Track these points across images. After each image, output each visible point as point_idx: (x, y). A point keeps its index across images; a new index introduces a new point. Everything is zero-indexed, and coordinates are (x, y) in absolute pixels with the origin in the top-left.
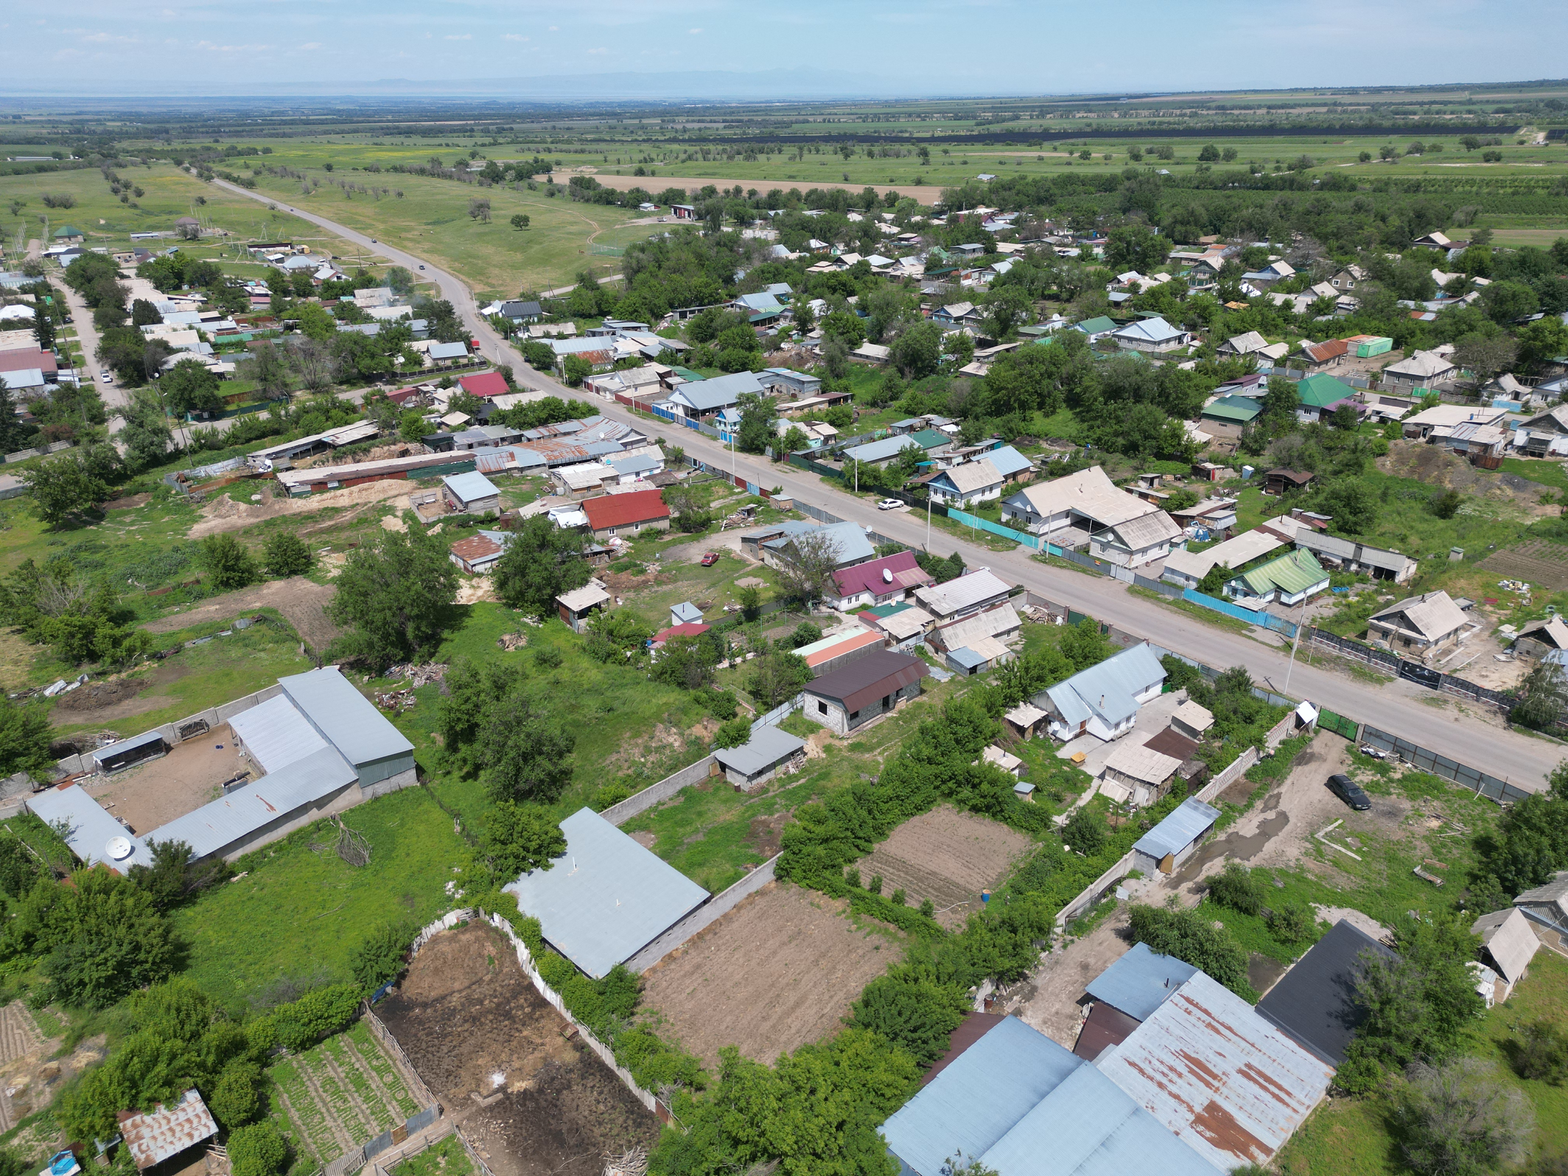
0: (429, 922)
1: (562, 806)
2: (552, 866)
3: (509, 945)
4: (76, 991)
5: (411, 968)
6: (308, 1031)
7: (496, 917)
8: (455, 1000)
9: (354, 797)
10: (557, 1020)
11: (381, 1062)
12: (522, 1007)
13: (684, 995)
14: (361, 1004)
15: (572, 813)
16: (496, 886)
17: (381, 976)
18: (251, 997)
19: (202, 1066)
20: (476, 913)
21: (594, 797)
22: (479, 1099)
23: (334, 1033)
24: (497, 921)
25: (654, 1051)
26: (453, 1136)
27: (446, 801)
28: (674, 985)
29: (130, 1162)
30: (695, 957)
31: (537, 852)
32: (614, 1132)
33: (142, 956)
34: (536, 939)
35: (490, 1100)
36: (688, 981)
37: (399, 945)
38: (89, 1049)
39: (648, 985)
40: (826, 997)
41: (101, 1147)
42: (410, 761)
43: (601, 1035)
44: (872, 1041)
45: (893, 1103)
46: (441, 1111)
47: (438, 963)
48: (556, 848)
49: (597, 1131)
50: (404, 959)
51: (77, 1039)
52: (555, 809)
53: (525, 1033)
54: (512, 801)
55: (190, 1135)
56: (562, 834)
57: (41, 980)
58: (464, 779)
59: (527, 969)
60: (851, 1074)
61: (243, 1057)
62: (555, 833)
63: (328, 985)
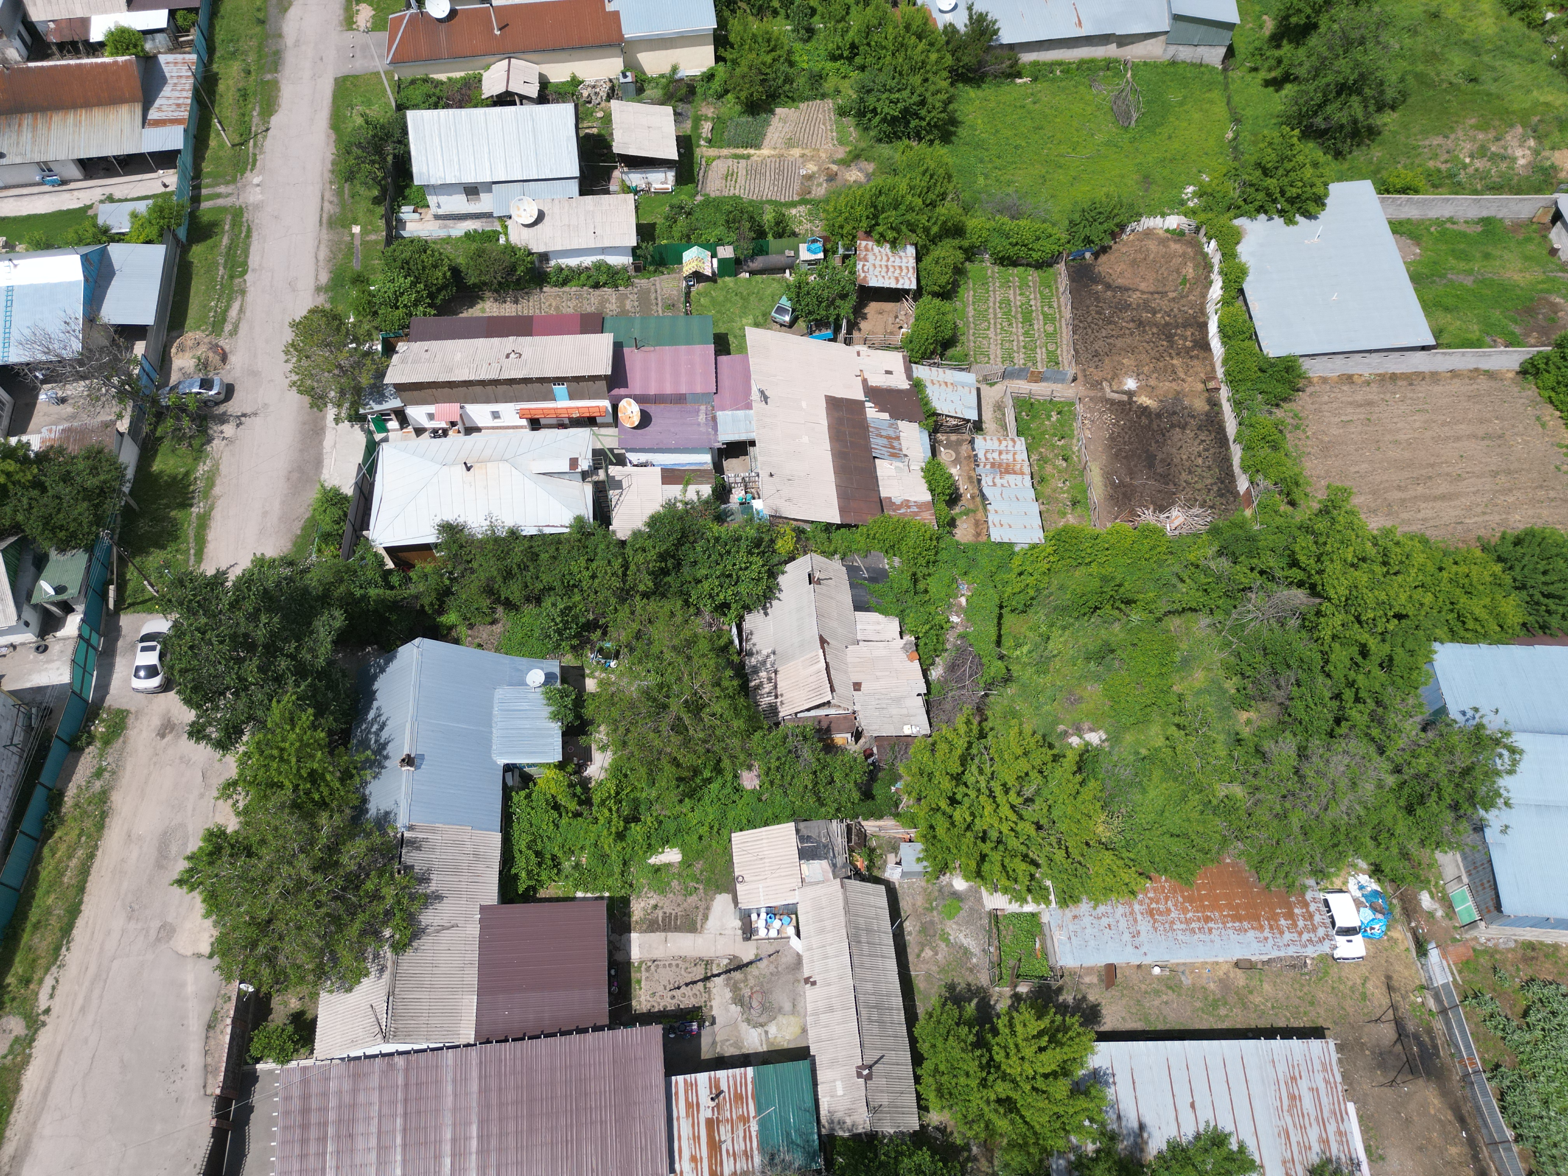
0: (1152, 214)
1: (1346, 166)
2: (1296, 223)
3: (1207, 277)
4: (869, 116)
5: (1115, 247)
6: (1012, 251)
7: (1213, 243)
8: (1134, 298)
9: (1154, 50)
10: (1209, 368)
11: (1051, 311)
12: (1185, 338)
13: (1337, 420)
14: (1060, 253)
15: (1352, 178)
16: (1231, 214)
17: (1088, 241)
18: (984, 196)
19: (926, 230)
20: (1197, 230)
21: (1384, 174)
22: (1108, 390)
23: (1028, 265)
24: (1211, 248)
25: (1275, 448)
26: (1072, 404)
27: (1236, 99)
28: (1334, 405)
29: (853, 273)
30: (1373, 393)
31: (1291, 201)
32: (1197, 486)
33: (923, 113)
34: (1236, 285)
35: (1116, 396)
36: (1350, 410)
37: (1117, 220)
38: (860, 170)
39: (1309, 390)
40: (1479, 510)
41: (841, 251)
42: (1226, 37)
43: (1237, 404)
44: (1494, 575)
45: (1469, 635)
46: (1074, 380)
47: (1140, 256)
48: (1311, 207)
49: (1184, 476)
50: (1114, 235)
51: (855, 157)
52: (1335, 166)
53: (1175, 362)
54: (1297, 132)
55: (897, 280)
56: (1326, 195)
57: (851, 92)
58: (1267, 83)
59: (1211, 308)
60: (1445, 586)
61: (956, 242)
62: (1319, 190)
63: (1044, 222)
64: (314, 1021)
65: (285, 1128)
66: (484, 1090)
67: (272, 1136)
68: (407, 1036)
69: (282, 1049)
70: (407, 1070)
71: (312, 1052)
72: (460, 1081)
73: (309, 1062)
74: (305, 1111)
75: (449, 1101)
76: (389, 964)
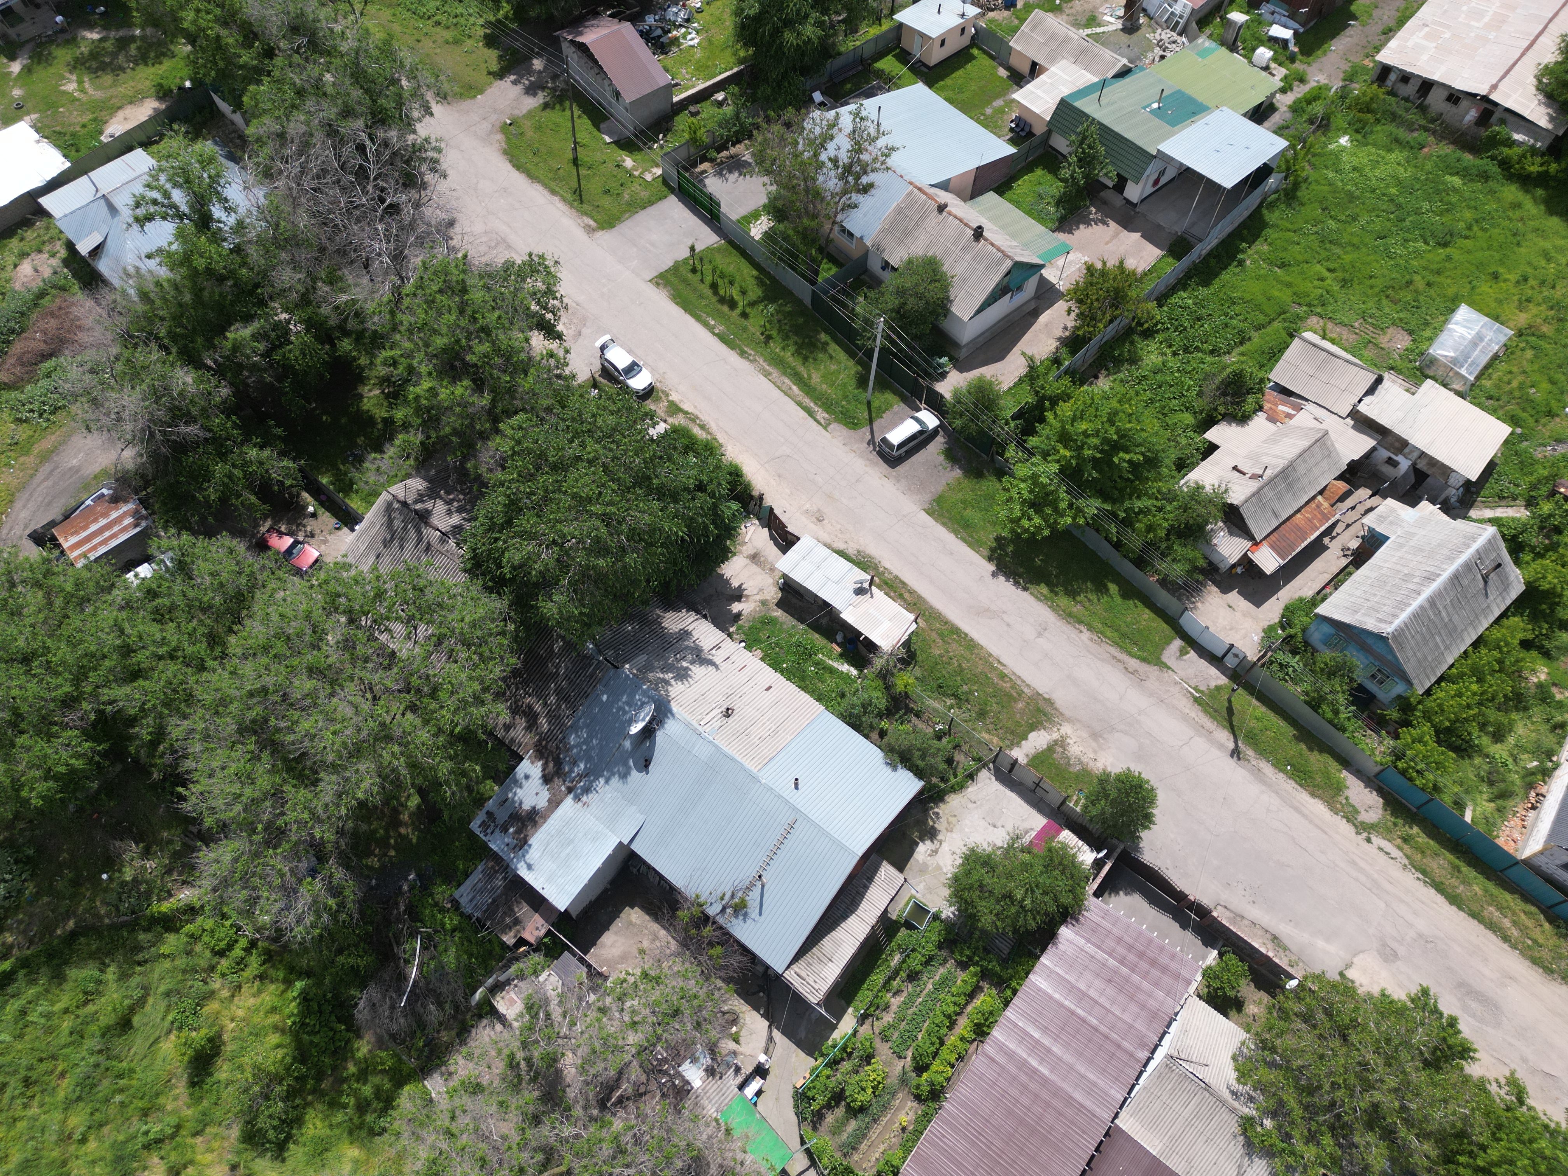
64: (1225, 1014)
65: (1151, 941)
66: (1069, 1100)
67: (1151, 928)
68: (1159, 1074)
69: (1216, 977)
70: (1131, 1055)
71: (1199, 996)
72: (1091, 1089)
73: (1192, 989)
74: (1153, 963)
75: (1081, 1068)
76: (1236, 1104)
